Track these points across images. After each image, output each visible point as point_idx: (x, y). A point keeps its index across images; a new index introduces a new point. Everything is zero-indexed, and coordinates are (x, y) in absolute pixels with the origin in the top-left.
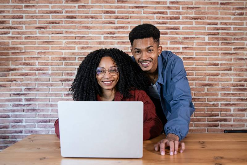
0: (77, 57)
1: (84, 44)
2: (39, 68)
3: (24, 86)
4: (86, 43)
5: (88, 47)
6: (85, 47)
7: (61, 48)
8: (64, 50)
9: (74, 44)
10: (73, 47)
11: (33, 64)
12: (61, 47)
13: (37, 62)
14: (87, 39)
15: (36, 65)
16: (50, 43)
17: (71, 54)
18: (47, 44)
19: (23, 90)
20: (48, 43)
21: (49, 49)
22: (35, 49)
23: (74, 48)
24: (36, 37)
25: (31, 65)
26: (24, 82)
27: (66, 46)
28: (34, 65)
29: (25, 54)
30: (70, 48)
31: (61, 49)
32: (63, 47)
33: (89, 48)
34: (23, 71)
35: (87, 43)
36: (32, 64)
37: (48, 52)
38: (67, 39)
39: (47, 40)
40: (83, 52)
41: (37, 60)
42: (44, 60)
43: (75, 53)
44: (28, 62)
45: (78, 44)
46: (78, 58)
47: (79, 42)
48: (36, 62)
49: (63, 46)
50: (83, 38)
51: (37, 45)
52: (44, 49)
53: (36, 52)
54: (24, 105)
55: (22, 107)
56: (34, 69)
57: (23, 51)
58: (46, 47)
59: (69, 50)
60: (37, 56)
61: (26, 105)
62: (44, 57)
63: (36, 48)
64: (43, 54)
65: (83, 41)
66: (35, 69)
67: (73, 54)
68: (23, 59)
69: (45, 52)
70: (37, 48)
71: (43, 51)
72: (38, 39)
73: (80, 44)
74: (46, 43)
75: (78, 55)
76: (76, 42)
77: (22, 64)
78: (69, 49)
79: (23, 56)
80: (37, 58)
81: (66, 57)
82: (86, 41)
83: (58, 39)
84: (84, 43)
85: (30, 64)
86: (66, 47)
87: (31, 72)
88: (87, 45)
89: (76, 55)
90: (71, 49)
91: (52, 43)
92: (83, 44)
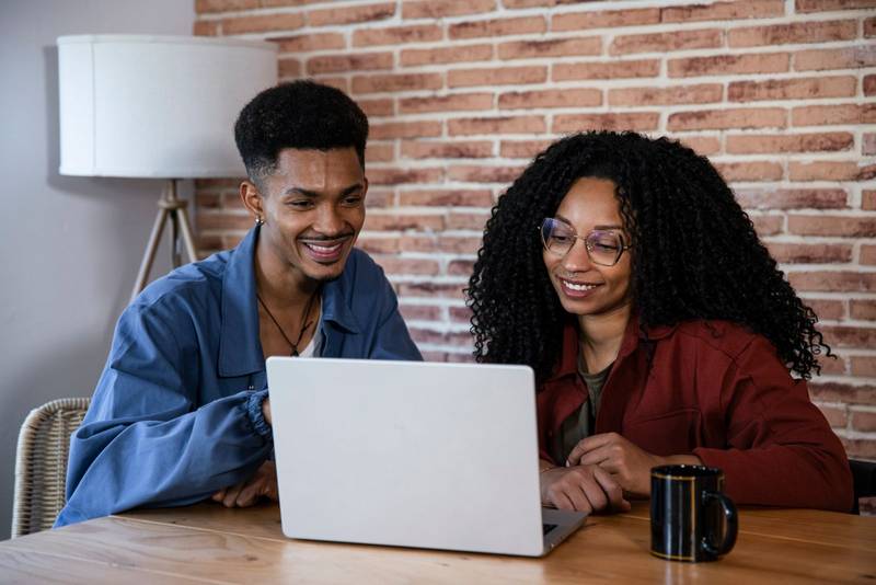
0: (666, 111)
1: (698, 43)
2: (505, 172)
3: (445, 249)
4: (707, 38)
5: (715, 60)
6: (705, 60)
7: (595, 70)
8: (607, 78)
9: (654, 46)
10: (645, 63)
11: (480, 153)
12: (596, 64)
13: (496, 139)
14: (713, 16)
15: (491, 156)
16: (548, 49)
17: (636, 99)
18: (535, 56)
19: (443, 268)
20: (541, 50)
21: (543, 80)
22: (488, 82)
23: (652, 69)
24: (493, 22)
25: (473, 156)
26: (447, 234)
27: (617, 59)
28: (484, 156)
29: (449, 104)
30: (633, 70)
31: (594, 77)
32: (607, 66)
33: (722, 64)
34: (443, 182)
35: (712, 39)
36: (476, 150)
37: (541, 94)
38: (620, 23)
39: (537, 37)
40: (692, 88)
41: (496, 130)
42: (526, 131)
43: (658, 92)
44: (462, 144)
45: (672, 47)
46: (671, 117)
47: (677, 34)
48: (491, 144)
49: (605, 58)
50: (694, 12)
51: (496, 64)
52: (523, 78)
53: (493, 95)
54: (448, 337)
55: (439, 344)
56: (484, 173)
57: (443, 92)
58: (534, 70)
59: (631, 77)
60: (494, 113)
61: (455, 335)
62: (525, 117)
63: (491, 75)
64: (519, 101)
65: (695, 32)
66: (489, 172)
67: (649, 96)
68: (445, 130)
69: (527, 96)
70: (497, 76)
71: (521, 89)
72: (499, 33)
73: (678, 46)
74: (533, 51)
75: (669, 102)
76: (659, 35)
77: (441, 152)
78: (628, 73)
79: (443, 117)
80: (496, 124)
81: (614, 114)
82: (709, 30)
83: (584, 28)
84: (696, 39)
85: (468, 150)
86: (615, 65)
87: (475, 186)
88: (713, 46)
89: (661, 104)
90: (638, 75)
91: (559, 49)
92: (692, 44)
